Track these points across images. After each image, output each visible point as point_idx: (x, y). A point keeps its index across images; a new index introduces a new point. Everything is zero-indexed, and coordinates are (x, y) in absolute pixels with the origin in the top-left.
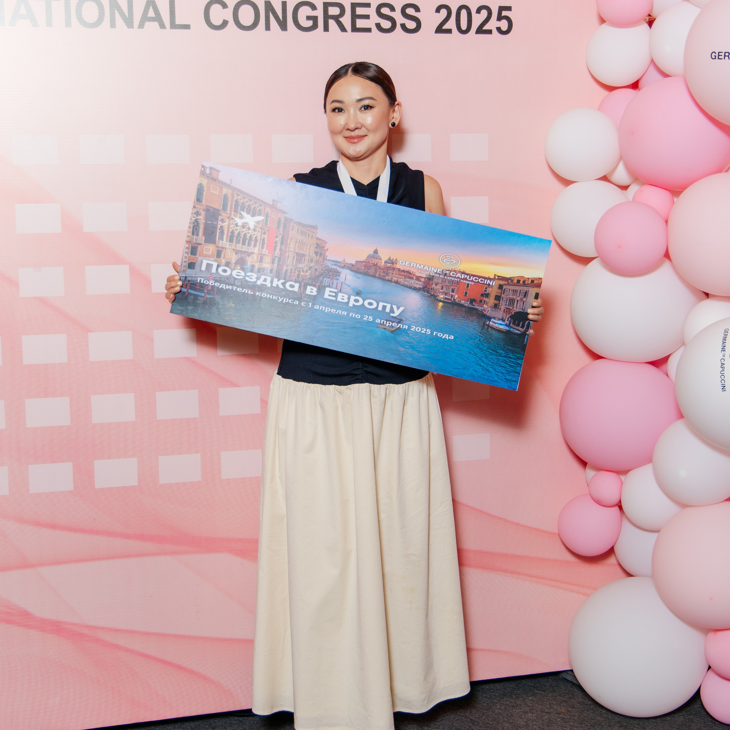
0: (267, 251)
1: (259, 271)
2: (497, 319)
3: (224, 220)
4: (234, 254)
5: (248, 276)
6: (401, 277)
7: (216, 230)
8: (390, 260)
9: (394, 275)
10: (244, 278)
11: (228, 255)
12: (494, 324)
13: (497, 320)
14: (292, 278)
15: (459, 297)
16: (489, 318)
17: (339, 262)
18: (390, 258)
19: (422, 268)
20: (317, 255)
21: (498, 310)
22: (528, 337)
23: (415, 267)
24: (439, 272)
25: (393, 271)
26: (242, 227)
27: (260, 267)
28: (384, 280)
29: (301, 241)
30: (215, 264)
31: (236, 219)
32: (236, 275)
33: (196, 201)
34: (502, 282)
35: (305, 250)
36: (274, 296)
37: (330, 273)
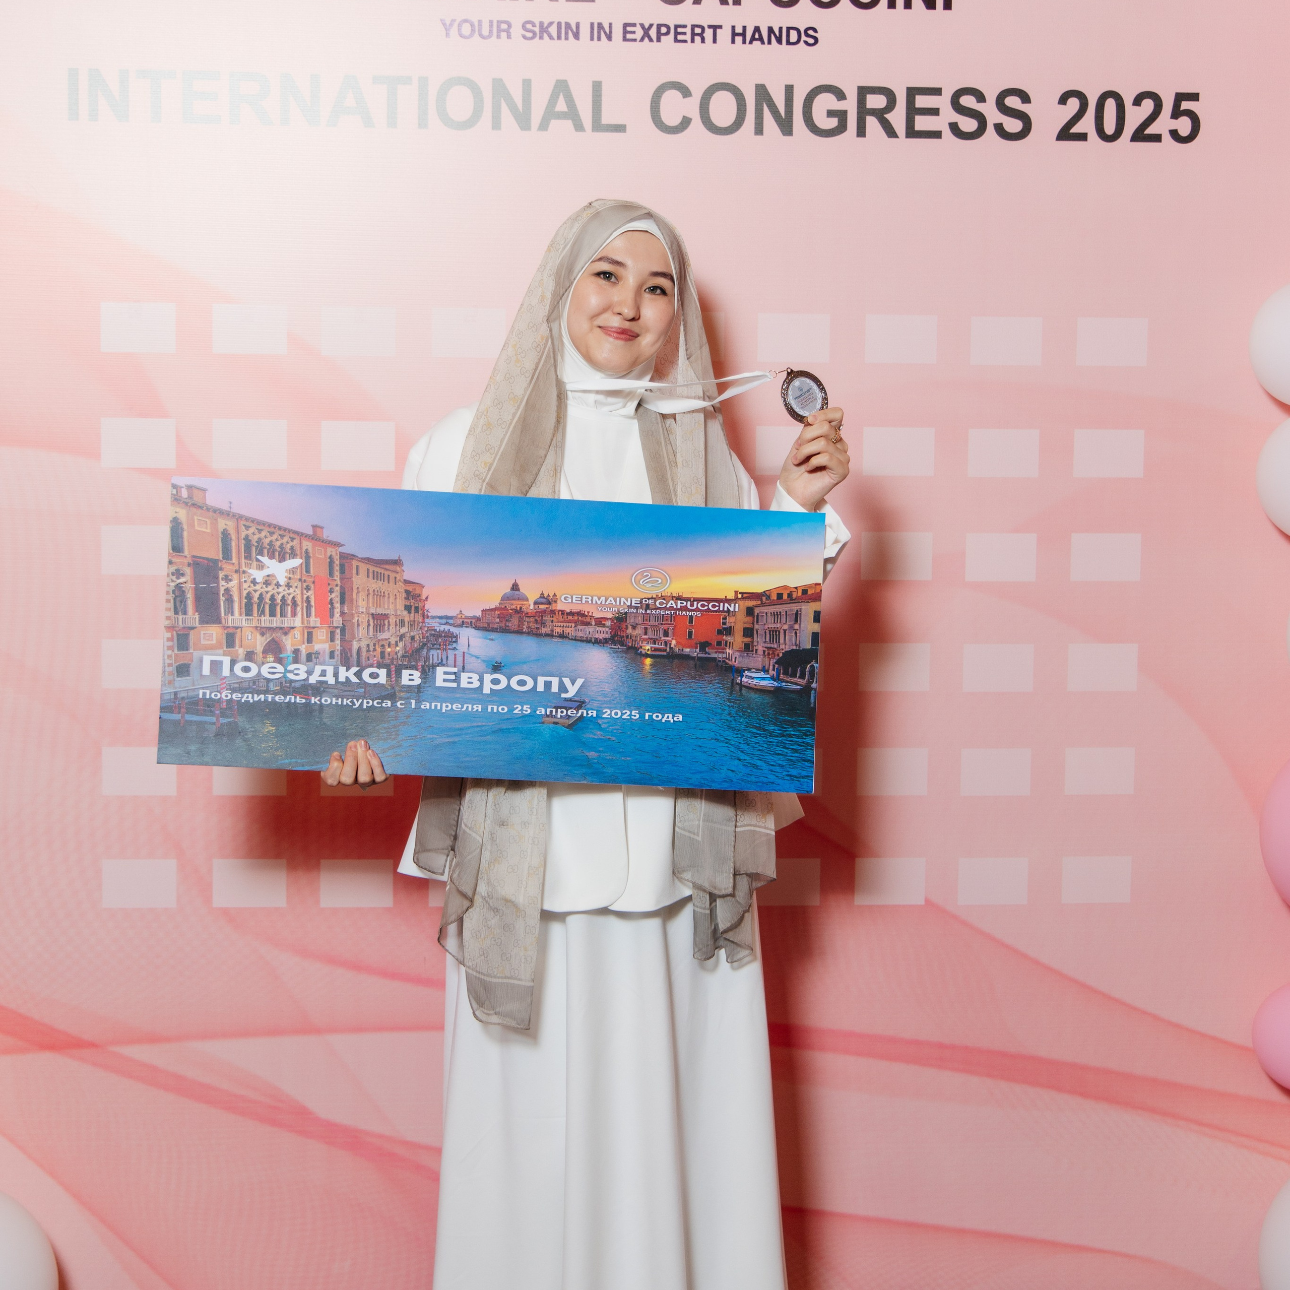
0: (318, 619)
1: (309, 657)
2: (754, 670)
3: (230, 578)
4: (259, 636)
5: (290, 672)
6: (568, 624)
7: (219, 599)
8: (544, 597)
9: (554, 624)
10: (284, 676)
11: (248, 639)
12: (750, 681)
13: (754, 672)
14: (371, 661)
15: (678, 643)
16: (740, 672)
17: (451, 618)
18: (542, 594)
19: (603, 603)
20: (410, 612)
21: (753, 654)
22: (815, 693)
23: (590, 602)
24: (635, 603)
25: (553, 617)
26: (264, 584)
27: (310, 651)
28: (539, 635)
29: (377, 591)
30: (226, 661)
31: (250, 571)
32: (269, 673)
33: (171, 552)
34: (751, 603)
35: (386, 607)
36: (345, 700)
37: (440, 641)
